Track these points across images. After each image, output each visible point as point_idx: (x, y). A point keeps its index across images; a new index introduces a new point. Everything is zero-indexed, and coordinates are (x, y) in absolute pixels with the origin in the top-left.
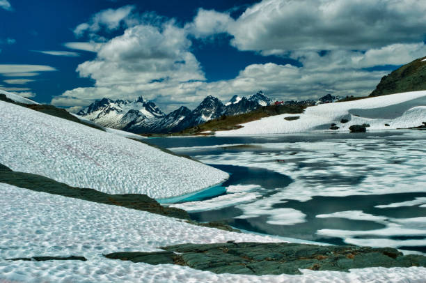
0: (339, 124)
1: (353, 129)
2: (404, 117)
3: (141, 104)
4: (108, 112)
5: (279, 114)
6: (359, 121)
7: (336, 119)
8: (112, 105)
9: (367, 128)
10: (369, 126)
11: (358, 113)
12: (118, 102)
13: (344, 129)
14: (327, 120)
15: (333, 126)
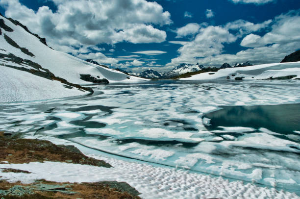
0: (231, 77)
1: (237, 79)
2: (261, 75)
3: (198, 66)
4: (184, 69)
5: (208, 72)
6: (240, 76)
7: (230, 74)
8: (186, 66)
9: (243, 79)
10: (244, 78)
11: (240, 72)
12: (189, 65)
13: (233, 78)
14: (226, 75)
15: (228, 77)
